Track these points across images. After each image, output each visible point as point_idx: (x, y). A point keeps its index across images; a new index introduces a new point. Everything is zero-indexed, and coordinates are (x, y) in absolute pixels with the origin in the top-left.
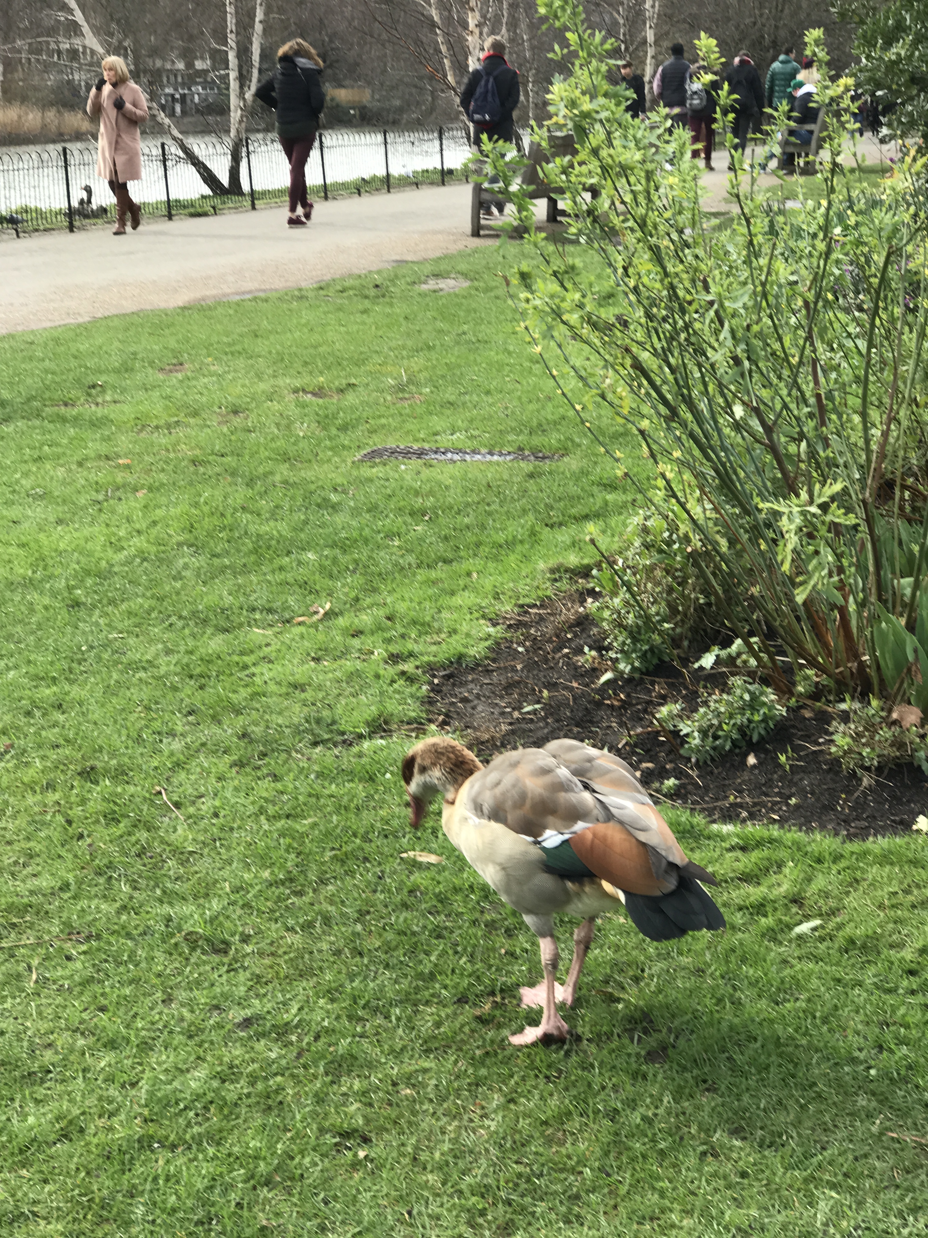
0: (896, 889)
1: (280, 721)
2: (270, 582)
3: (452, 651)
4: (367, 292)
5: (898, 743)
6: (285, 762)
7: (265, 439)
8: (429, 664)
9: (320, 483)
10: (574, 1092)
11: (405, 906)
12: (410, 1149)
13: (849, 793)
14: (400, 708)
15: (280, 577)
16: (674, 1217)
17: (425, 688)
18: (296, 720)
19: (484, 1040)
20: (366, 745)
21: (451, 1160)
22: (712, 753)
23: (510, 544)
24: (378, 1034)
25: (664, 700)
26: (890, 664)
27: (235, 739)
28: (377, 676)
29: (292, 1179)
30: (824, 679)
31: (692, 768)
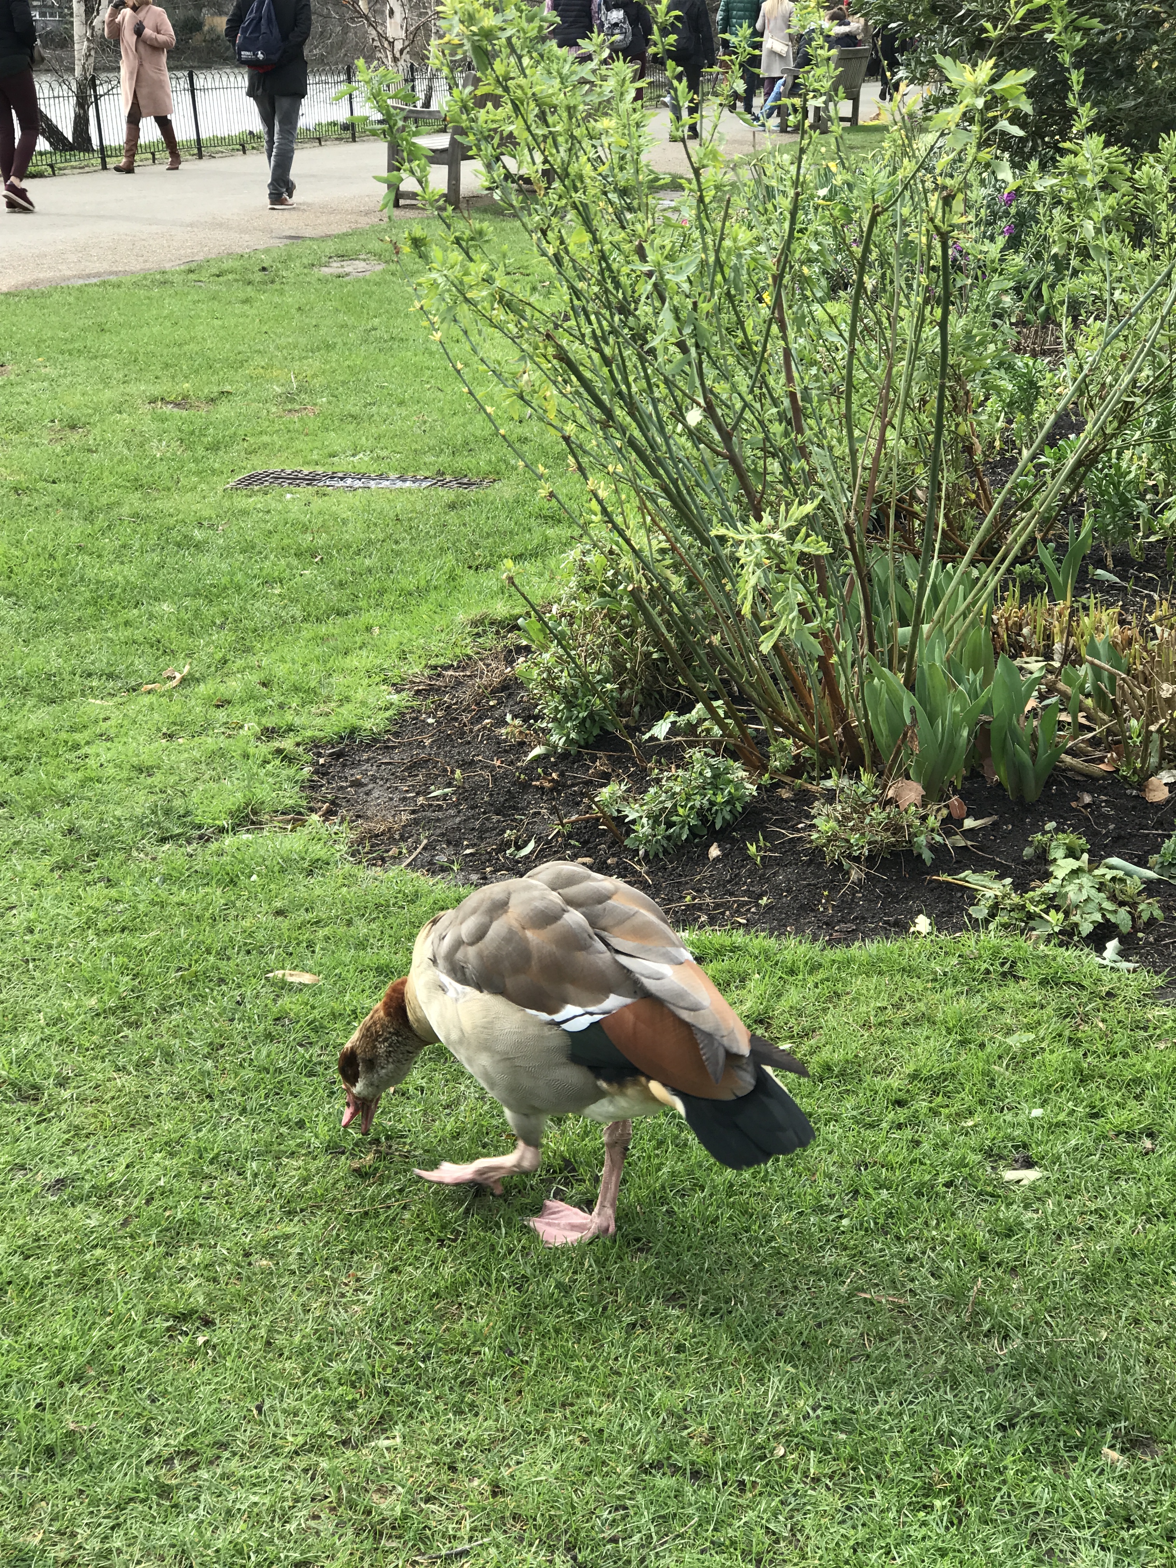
0: (885, 1004)
1: (118, 813)
2: (112, 641)
3: (343, 724)
4: (250, 276)
5: (895, 828)
6: (123, 863)
7: (111, 460)
8: (313, 740)
9: (180, 517)
10: (473, 1258)
11: (269, 1037)
12: (263, 1332)
13: (833, 889)
14: (274, 795)
15: (125, 633)
16: (591, 1402)
17: (307, 770)
18: (138, 811)
19: (363, 1198)
20: (228, 841)
21: (315, 1344)
22: (665, 843)
23: (422, 592)
24: (228, 1194)
25: (606, 778)
26: (884, 729)
27: (59, 836)
28: (246, 756)
29: (110, 1372)
30: (806, 751)
31: (639, 863)
